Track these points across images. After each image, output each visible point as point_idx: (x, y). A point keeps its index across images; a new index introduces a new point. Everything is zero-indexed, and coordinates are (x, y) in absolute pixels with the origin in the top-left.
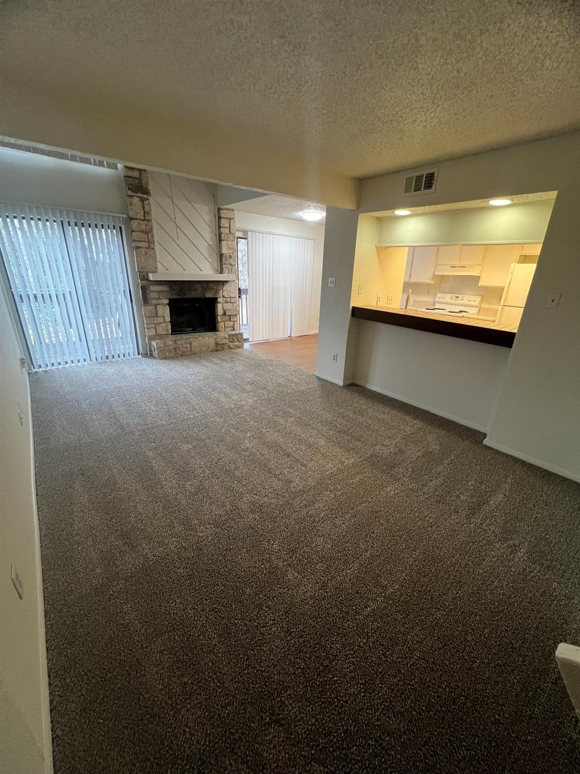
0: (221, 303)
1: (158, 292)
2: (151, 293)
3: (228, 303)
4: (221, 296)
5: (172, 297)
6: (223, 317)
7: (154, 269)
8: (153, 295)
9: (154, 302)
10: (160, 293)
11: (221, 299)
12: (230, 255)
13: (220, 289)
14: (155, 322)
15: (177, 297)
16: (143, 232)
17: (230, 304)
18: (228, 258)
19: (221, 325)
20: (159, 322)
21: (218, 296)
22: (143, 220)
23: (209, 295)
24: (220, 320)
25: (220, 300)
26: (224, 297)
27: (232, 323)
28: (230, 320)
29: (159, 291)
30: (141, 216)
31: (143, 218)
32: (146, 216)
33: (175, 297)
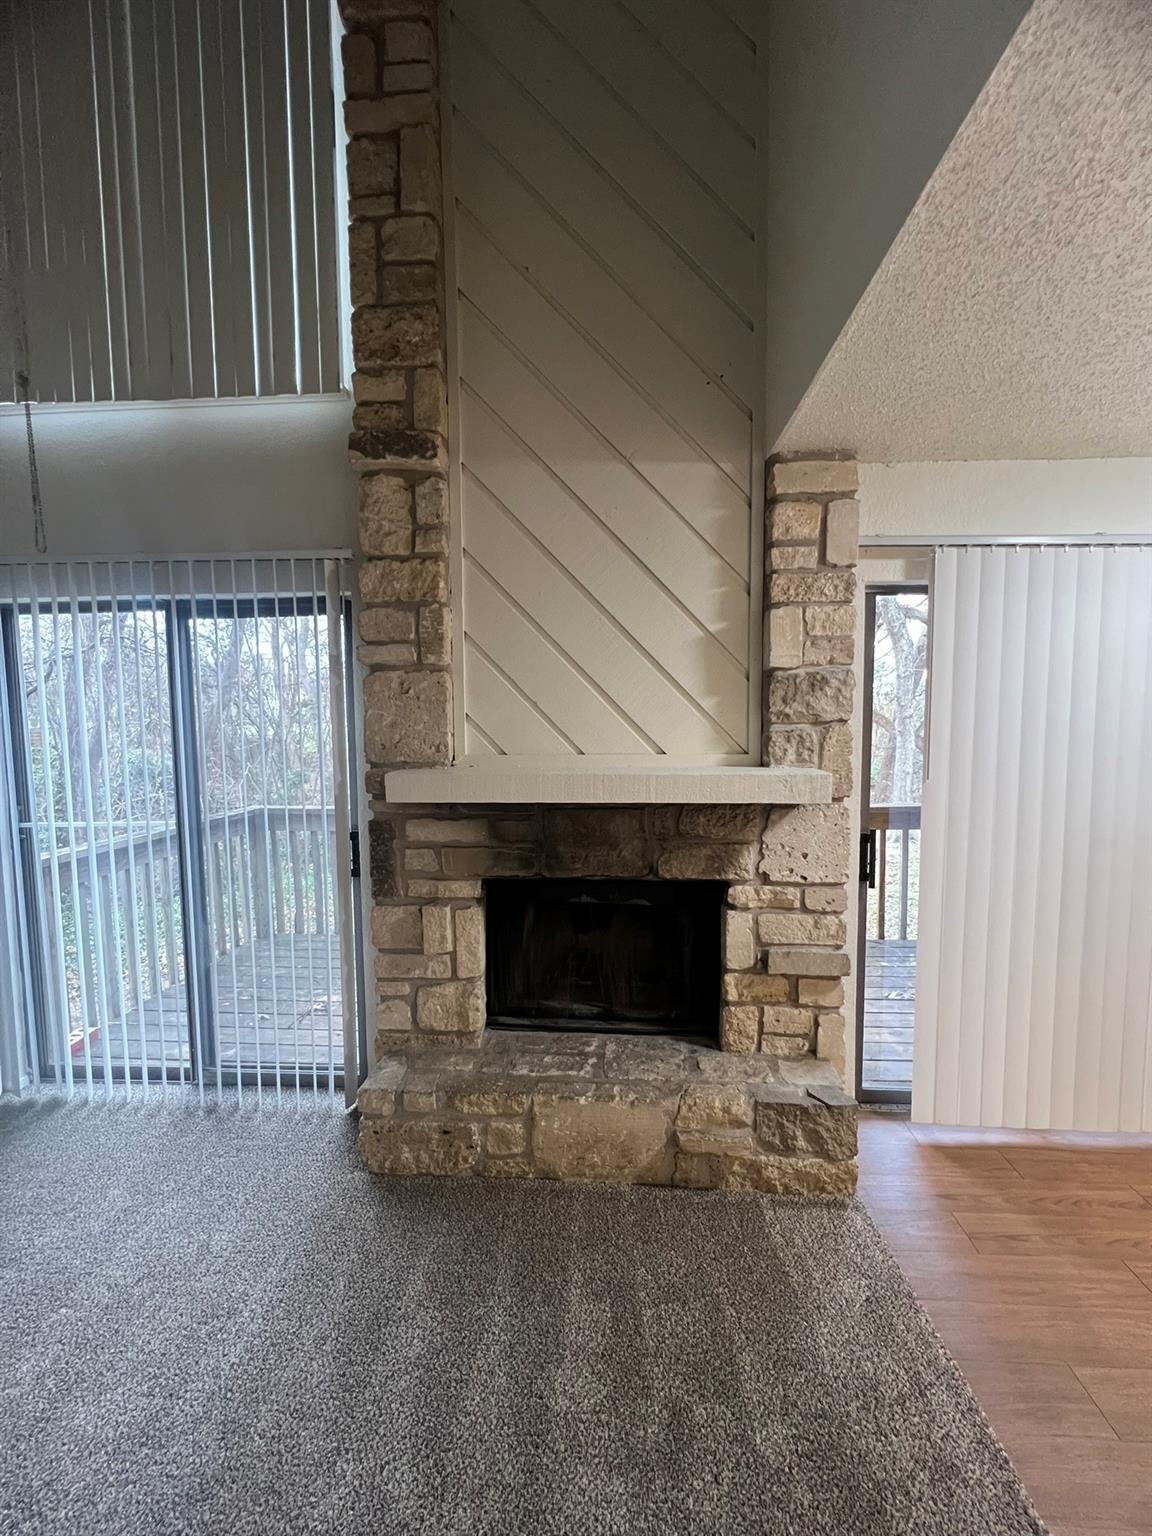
0: (746, 909)
1: (438, 848)
2: (408, 852)
3: (791, 909)
4: (751, 875)
5: (497, 872)
6: (757, 979)
7: (431, 752)
8: (414, 860)
9: (421, 888)
10: (443, 851)
11: (749, 889)
12: (812, 676)
13: (748, 843)
14: (417, 973)
15: (522, 874)
16: (399, 604)
17: (798, 916)
18: (805, 687)
19: (739, 1020)
20: (429, 974)
21: (731, 876)
22: (403, 560)
23: (683, 867)
24: (732, 994)
25: (738, 894)
26: (765, 878)
27: (806, 1015)
28: (795, 1002)
29: (446, 846)
30: (396, 545)
31: (402, 552)
32: (418, 541)
33: (508, 874)
